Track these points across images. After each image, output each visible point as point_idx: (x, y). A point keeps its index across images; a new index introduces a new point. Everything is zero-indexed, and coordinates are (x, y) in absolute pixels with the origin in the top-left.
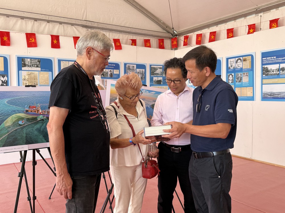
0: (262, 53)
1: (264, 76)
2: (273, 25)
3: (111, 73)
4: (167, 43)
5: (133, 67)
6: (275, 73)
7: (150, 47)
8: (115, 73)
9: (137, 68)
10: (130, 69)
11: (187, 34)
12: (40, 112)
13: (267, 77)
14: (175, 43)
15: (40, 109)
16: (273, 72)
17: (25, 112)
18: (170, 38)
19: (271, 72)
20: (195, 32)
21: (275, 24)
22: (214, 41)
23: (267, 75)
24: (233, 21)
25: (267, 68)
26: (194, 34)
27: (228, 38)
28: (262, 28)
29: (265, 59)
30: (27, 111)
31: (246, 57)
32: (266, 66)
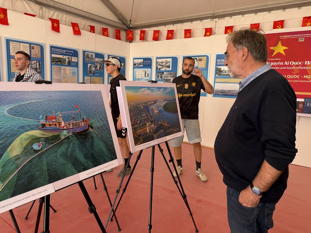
0: (217, 55)
1: (217, 75)
2: (228, 31)
3: (69, 61)
4: (123, 34)
5: (92, 55)
6: (227, 73)
7: (107, 36)
8: (73, 60)
9: (96, 57)
10: (89, 57)
11: (143, 28)
12: (63, 125)
13: (219, 76)
14: (131, 36)
15: (61, 120)
16: (226, 72)
17: (40, 126)
18: (125, 30)
19: (223, 72)
20: (151, 27)
21: (230, 31)
22: (172, 39)
23: (220, 75)
24: (190, 23)
25: (220, 68)
26: (150, 29)
27: (185, 37)
28: (216, 32)
29: (219, 60)
30: (43, 125)
31: (202, 58)
32: (219, 67)
